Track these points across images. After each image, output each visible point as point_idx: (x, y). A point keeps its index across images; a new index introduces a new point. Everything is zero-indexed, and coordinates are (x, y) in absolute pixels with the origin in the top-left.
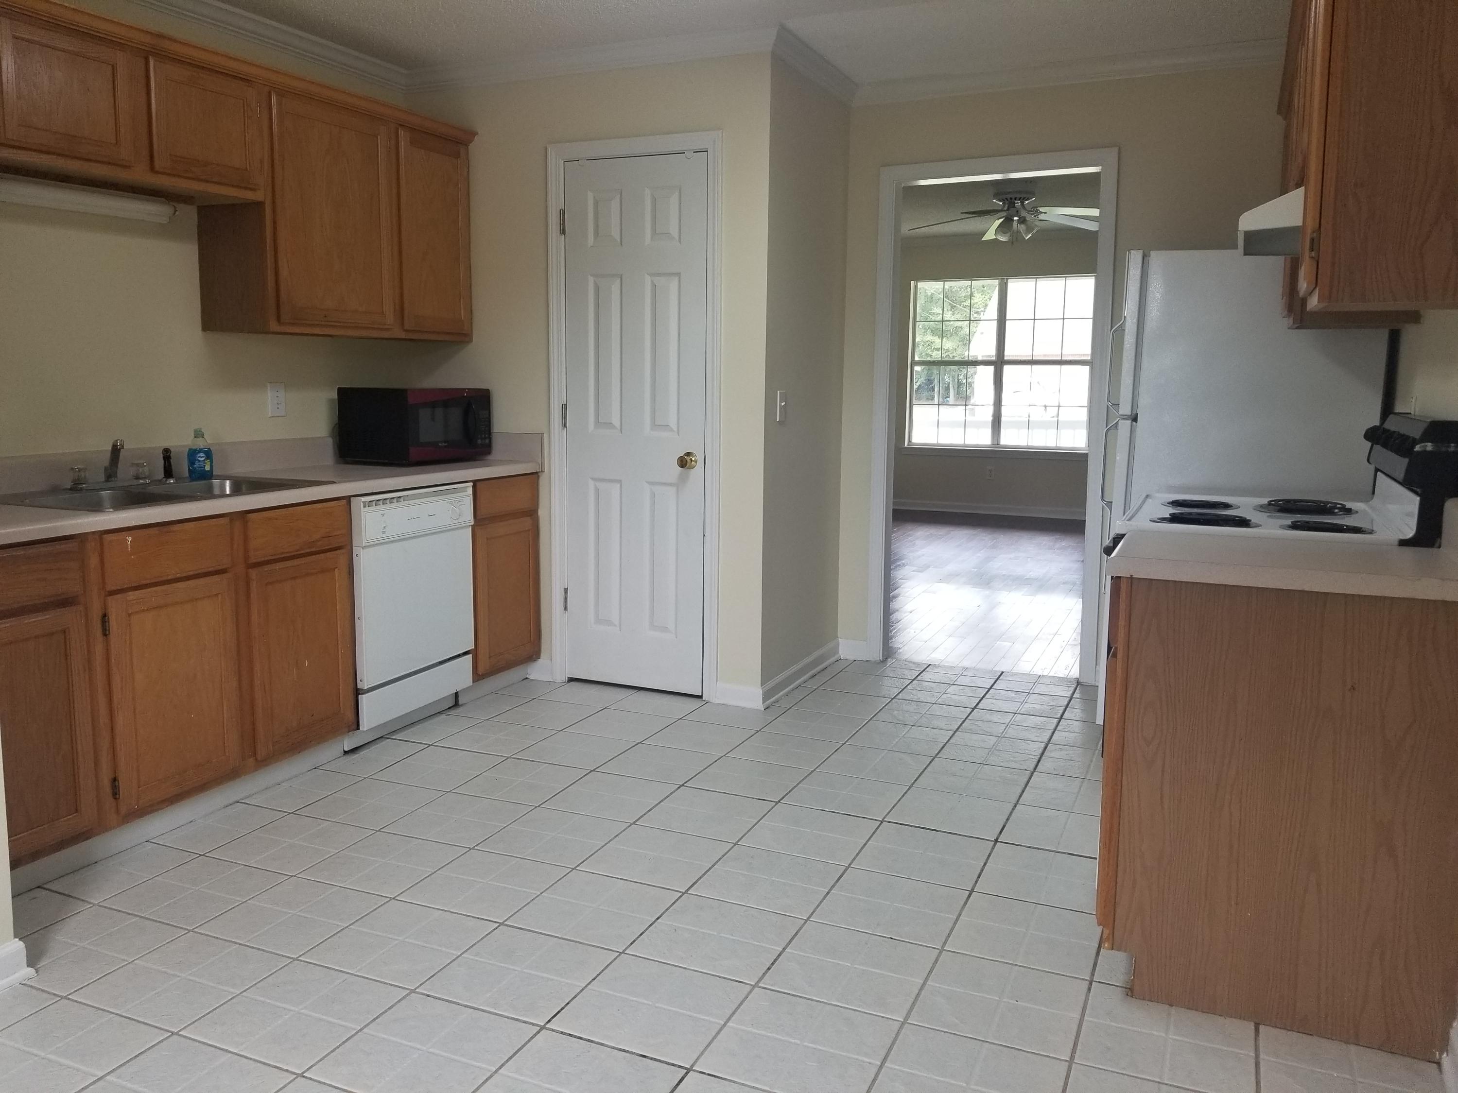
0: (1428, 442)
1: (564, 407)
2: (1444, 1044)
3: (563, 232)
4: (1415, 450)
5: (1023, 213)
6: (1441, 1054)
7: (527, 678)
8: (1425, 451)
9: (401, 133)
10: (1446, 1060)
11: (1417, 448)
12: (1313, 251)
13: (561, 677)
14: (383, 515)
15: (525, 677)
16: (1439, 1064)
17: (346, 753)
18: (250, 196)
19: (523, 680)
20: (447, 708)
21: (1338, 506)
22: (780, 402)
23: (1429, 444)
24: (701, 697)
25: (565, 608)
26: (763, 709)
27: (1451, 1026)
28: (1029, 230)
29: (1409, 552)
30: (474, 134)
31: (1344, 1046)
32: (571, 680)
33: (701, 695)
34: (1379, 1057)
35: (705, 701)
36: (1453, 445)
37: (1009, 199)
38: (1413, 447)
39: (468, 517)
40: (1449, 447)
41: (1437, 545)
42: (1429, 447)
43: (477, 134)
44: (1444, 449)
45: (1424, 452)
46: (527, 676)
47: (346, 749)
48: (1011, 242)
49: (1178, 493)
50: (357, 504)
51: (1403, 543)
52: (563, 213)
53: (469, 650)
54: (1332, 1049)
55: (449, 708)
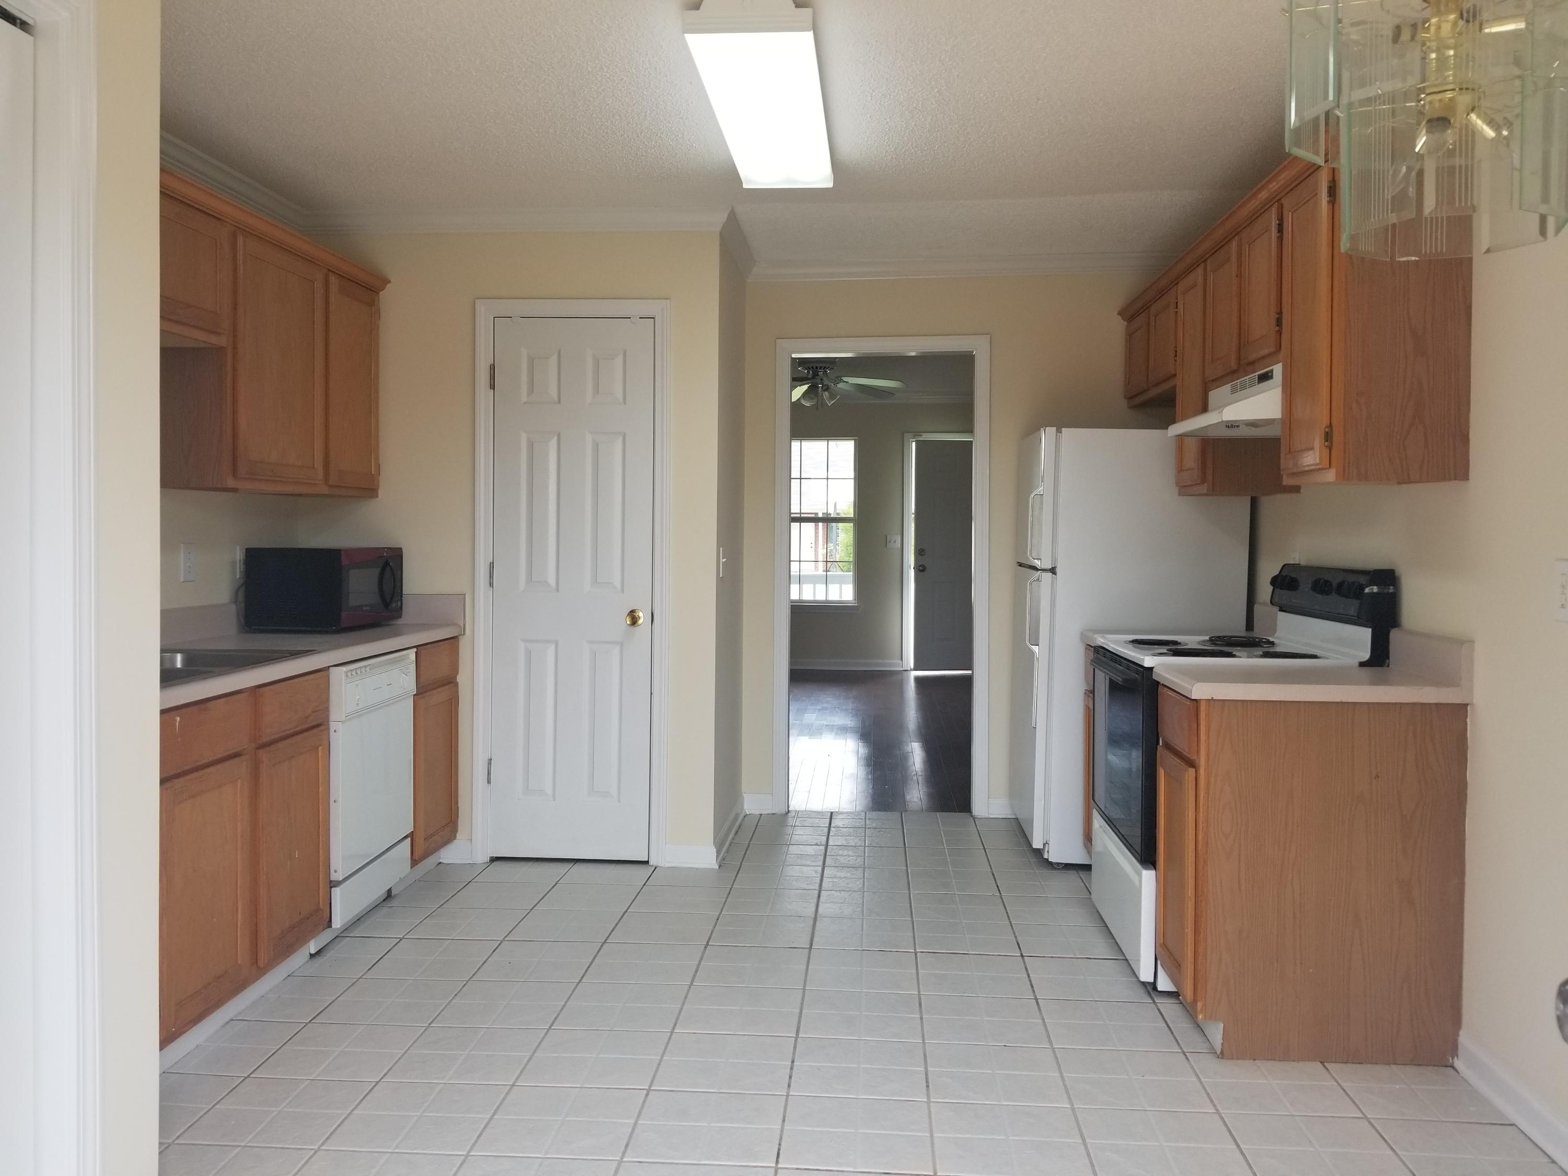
0: (1374, 586)
1: (492, 565)
2: (1454, 1049)
3: (493, 387)
4: (1365, 592)
5: (826, 382)
6: (1453, 1059)
7: (440, 863)
8: (1373, 592)
9: (333, 279)
10: (1458, 1063)
11: (1367, 590)
12: (1327, 441)
13: (481, 857)
14: (357, 685)
15: (439, 862)
16: (1452, 1067)
17: (312, 956)
18: (214, 340)
19: (437, 865)
20: (382, 900)
21: (1264, 640)
22: (723, 558)
23: (1375, 587)
24: (647, 862)
25: (489, 782)
26: (718, 868)
27: (1458, 1035)
28: (832, 397)
29: (1366, 671)
30: (386, 282)
31: (1387, 1067)
32: (494, 860)
33: (647, 860)
34: (1411, 1070)
35: (652, 866)
36: (1391, 587)
37: (814, 368)
38: (1363, 589)
39: (412, 687)
40: (1390, 589)
41: (1386, 665)
42: (1375, 589)
43: (390, 282)
44: (1386, 591)
45: (1372, 594)
46: (440, 861)
47: (313, 952)
48: (816, 407)
49: (1134, 634)
50: (337, 674)
51: (1362, 664)
52: (493, 368)
53: (407, 835)
54: (1382, 1071)
55: (384, 900)
